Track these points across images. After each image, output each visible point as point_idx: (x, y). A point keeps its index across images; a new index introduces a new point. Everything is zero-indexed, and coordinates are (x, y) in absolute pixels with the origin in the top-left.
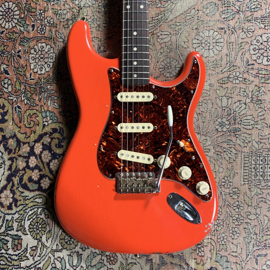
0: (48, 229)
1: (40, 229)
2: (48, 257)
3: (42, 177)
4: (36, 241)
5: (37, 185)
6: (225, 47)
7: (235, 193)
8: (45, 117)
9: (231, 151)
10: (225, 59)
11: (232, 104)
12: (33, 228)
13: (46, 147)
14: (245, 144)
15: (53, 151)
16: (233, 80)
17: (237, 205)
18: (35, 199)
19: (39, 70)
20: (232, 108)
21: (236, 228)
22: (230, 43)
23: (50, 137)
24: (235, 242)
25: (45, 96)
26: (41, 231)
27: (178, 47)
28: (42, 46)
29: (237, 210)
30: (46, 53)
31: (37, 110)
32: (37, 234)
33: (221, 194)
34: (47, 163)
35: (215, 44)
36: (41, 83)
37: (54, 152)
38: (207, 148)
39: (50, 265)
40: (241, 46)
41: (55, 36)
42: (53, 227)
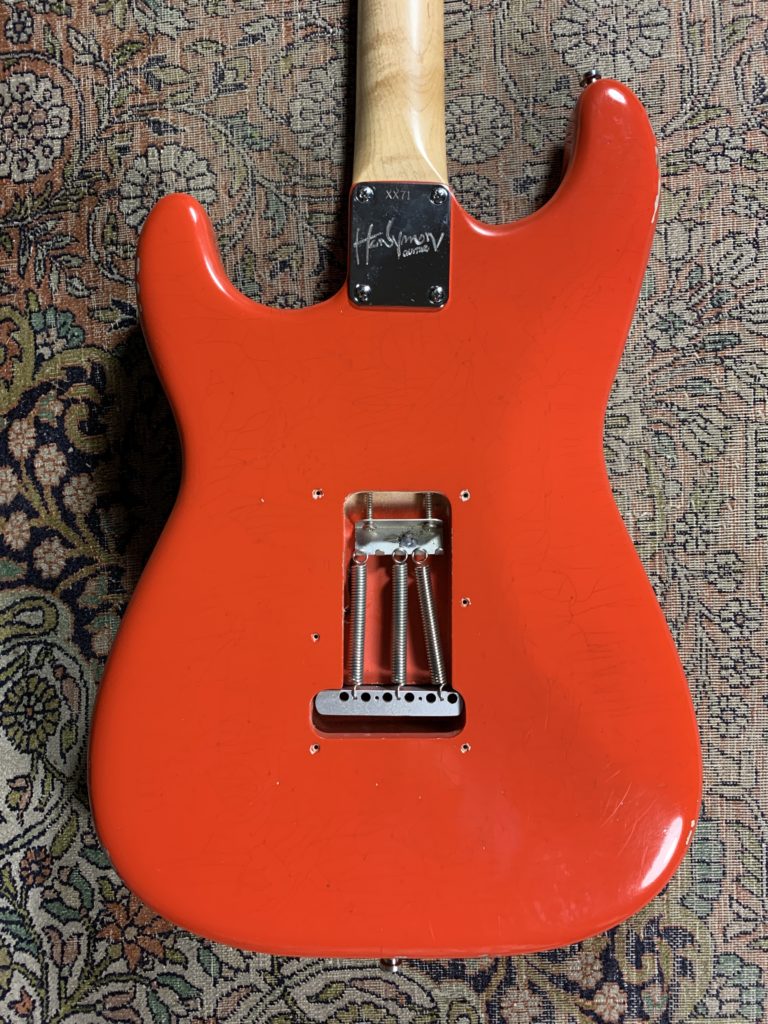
0: (66, 715)
1: (39, 717)
2: (67, 811)
3: (38, 536)
4: (27, 758)
5: (24, 565)
6: (675, 40)
7: (725, 571)
8: (42, 330)
9: (706, 420)
10: (676, 85)
11: (706, 247)
12: (15, 714)
13: (46, 434)
14: (759, 390)
15: (73, 445)
16: (708, 159)
17: (735, 616)
18: (19, 613)
19: (14, 167)
20: (704, 262)
21: (733, 699)
22: (691, 25)
23: (62, 397)
24: (732, 748)
25: (41, 257)
26: (41, 722)
27: (499, 54)
28: (24, 84)
29: (736, 633)
30: (38, 106)
31: (14, 308)
32: (29, 733)
33: (673, 578)
34: (52, 487)
35: (635, 33)
36: (26, 212)
37: (74, 449)
38: (618, 412)
39: (78, 839)
40: (734, 32)
41: (64, 46)
42: (83, 708)
